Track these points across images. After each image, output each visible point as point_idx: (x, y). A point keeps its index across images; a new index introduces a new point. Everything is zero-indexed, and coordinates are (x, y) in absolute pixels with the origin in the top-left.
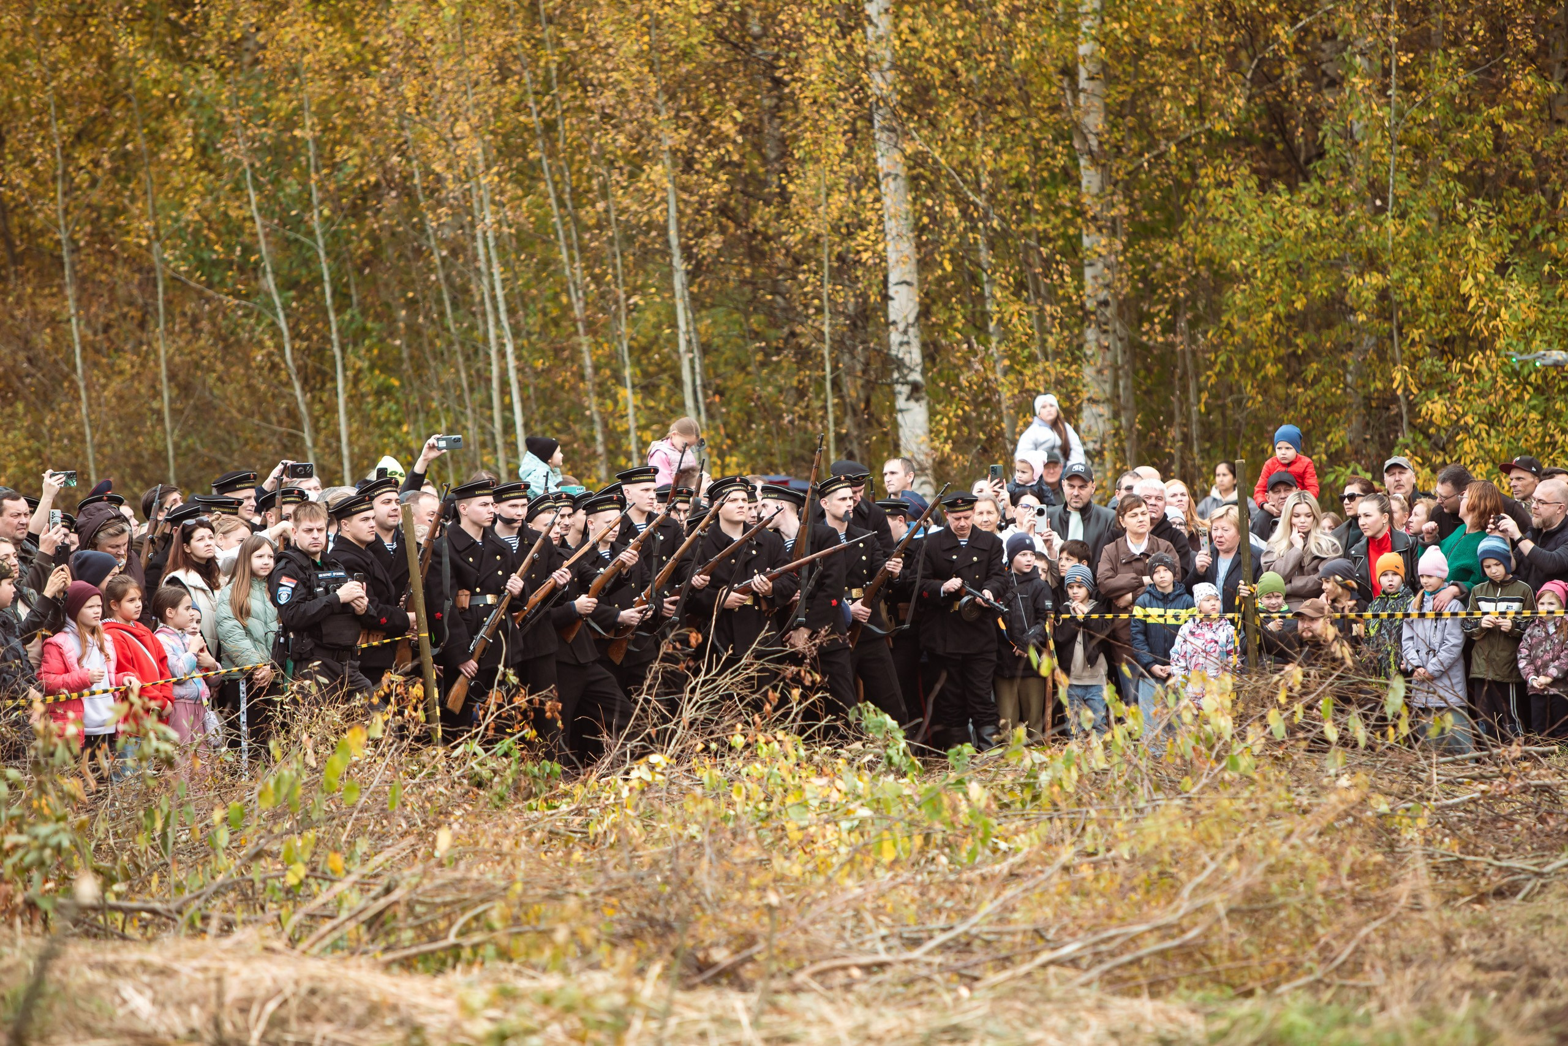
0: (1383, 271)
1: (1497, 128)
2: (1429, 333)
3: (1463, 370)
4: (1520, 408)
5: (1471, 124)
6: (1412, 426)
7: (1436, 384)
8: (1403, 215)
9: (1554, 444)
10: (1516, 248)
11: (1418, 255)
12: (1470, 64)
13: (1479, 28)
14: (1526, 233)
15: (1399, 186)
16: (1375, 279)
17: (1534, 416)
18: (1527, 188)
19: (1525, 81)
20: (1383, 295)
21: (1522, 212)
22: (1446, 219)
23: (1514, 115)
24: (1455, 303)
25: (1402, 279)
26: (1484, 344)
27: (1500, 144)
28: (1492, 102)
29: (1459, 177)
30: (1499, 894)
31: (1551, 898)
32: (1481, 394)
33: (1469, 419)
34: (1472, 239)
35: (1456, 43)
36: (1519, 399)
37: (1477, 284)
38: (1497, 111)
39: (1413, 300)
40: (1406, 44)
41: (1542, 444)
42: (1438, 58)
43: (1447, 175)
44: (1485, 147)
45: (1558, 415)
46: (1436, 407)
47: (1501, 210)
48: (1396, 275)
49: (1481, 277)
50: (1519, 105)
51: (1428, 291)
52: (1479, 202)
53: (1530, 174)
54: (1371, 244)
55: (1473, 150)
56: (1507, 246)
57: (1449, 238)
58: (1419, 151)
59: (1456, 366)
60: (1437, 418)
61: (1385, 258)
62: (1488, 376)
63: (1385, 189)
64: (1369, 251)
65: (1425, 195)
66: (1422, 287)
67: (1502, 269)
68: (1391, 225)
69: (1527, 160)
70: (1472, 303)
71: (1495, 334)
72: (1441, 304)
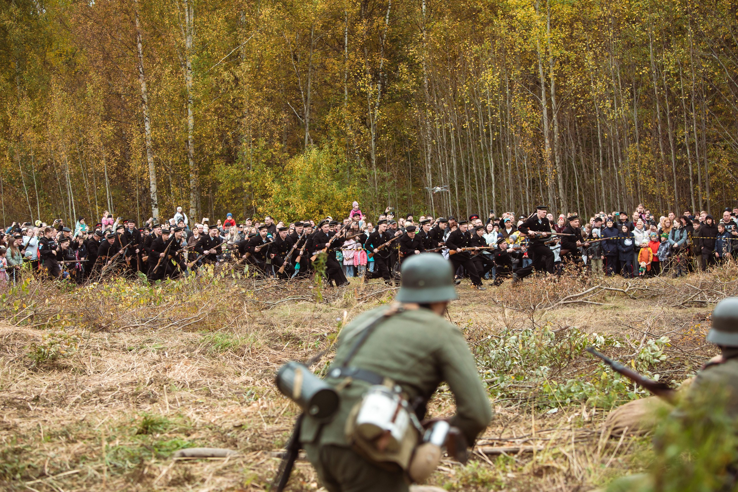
0: (250, 181)
1: (272, 153)
2: (259, 194)
3: (266, 201)
5: (267, 152)
6: (256, 212)
7: (261, 204)
8: (254, 170)
10: (276, 177)
11: (257, 178)
12: (266, 140)
13: (268, 134)
14: (278, 174)
15: (253, 165)
16: (248, 183)
18: (278, 165)
19: (277, 144)
20: (250, 186)
21: (277, 169)
22: (263, 171)
23: (275, 151)
24: (264, 188)
25: (254, 183)
26: (270, 196)
27: (273, 156)
28: (271, 148)
29: (265, 163)
30: (266, 308)
31: (276, 309)
32: (270, 206)
34: (267, 175)
35: (264, 136)
36: (277, 207)
38: (272, 150)
39: (256, 187)
40: (253, 136)
42: (260, 139)
43: (262, 162)
44: (270, 157)
46: (260, 209)
47: (273, 170)
48: (252, 182)
49: (269, 183)
50: (276, 149)
51: (259, 186)
52: (269, 168)
53: (279, 162)
54: (247, 176)
55: (267, 158)
56: (274, 177)
57: (263, 175)
58: (257, 158)
59: (264, 201)
60: (261, 211)
61: (250, 179)
62: (270, 202)
63: (250, 165)
64: (247, 178)
65: (258, 166)
67: (273, 181)
68: (251, 172)
69: (278, 160)
70: (267, 188)
71: (272, 194)
72: (261, 188)
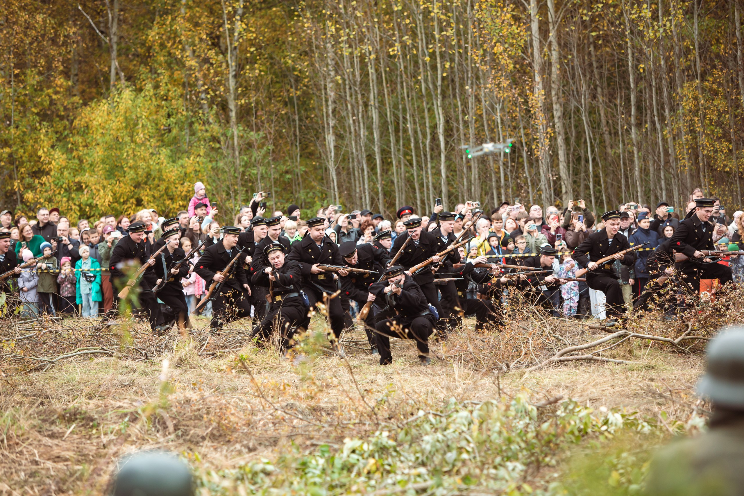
0: (10, 147)
1: (50, 97)
2: (27, 170)
3: (39, 183)
4: (60, 196)
5: (41, 95)
6: (22, 202)
7: (30, 187)
8: (17, 127)
9: (71, 209)
10: (58, 140)
11: (23, 141)
12: (40, 73)
13: (42, 61)
14: (62, 134)
15: (15, 117)
16: (7, 150)
17: (65, 199)
18: (62, 118)
19: (60, 81)
20: (10, 155)
21: (60, 126)
22: (34, 129)
23: (56, 93)
24: (36, 159)
25: (17, 150)
26: (48, 173)
27: (52, 102)
28: (48, 88)
29: (38, 114)
30: (37, 369)
31: (55, 370)
32: (46, 191)
33: (42, 200)
34: (42, 136)
35: (35, 67)
36: (59, 193)
37: (44, 152)
38: (50, 91)
39: (21, 157)
40: (16, 66)
41: (68, 209)
42: (28, 72)
43: (33, 113)
44: (47, 103)
45: (73, 199)
46: (29, 196)
47: (52, 126)
48: (14, 148)
49: (45, 150)
50: (58, 89)
51: (26, 155)
52: (45, 123)
53: (63, 113)
54: (5, 137)
55: (42, 104)
56: (55, 139)
57: (34, 136)
58: (23, 104)
59: (37, 181)
60: (30, 200)
61: (11, 142)
62: (48, 184)
63: (11, 117)
64: (5, 140)
65: (25, 120)
66: (24, 153)
67: (53, 147)
68: (13, 131)
69: (62, 109)
70: (42, 159)
71: (51, 170)
72: (31, 159)
